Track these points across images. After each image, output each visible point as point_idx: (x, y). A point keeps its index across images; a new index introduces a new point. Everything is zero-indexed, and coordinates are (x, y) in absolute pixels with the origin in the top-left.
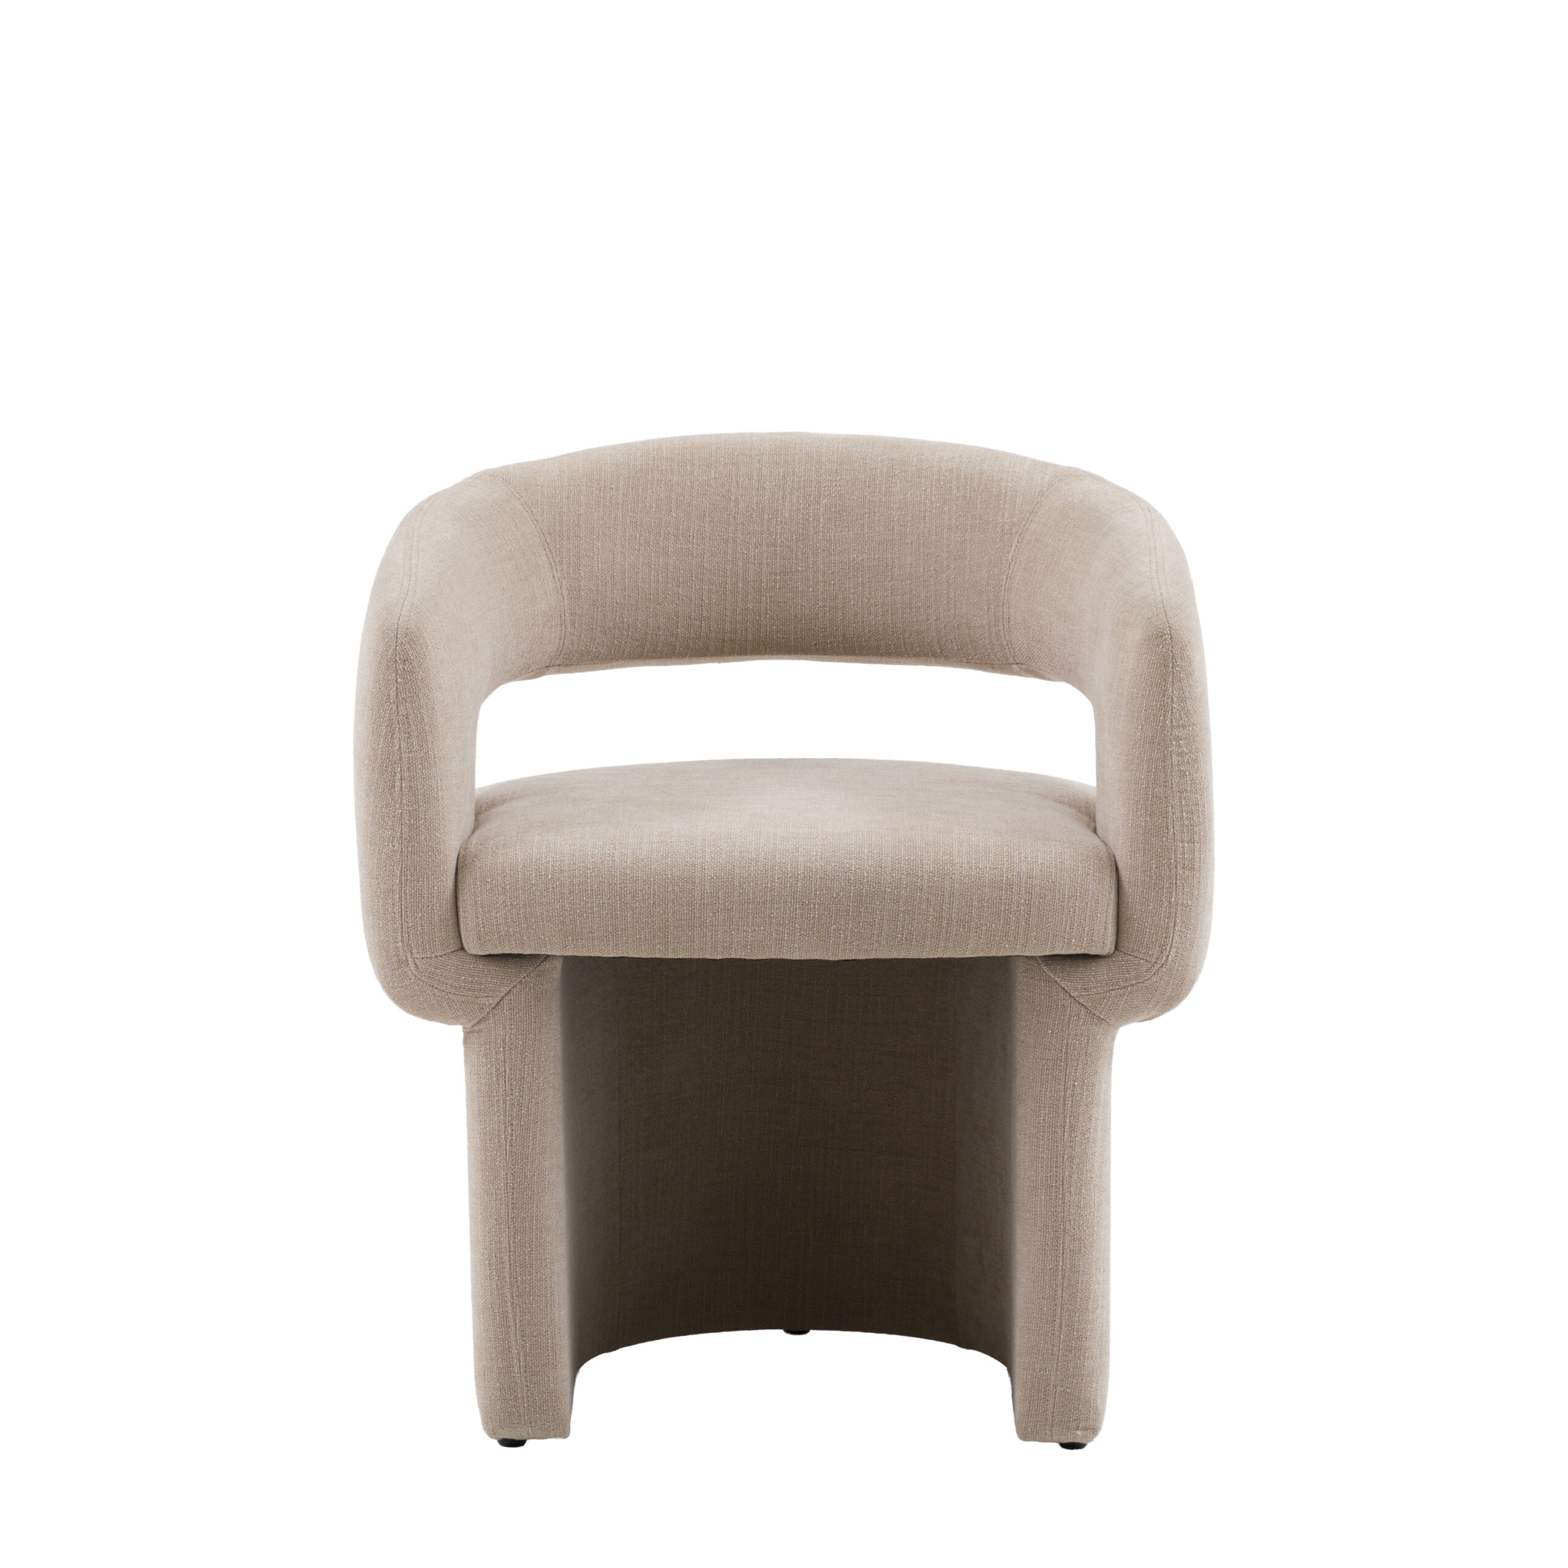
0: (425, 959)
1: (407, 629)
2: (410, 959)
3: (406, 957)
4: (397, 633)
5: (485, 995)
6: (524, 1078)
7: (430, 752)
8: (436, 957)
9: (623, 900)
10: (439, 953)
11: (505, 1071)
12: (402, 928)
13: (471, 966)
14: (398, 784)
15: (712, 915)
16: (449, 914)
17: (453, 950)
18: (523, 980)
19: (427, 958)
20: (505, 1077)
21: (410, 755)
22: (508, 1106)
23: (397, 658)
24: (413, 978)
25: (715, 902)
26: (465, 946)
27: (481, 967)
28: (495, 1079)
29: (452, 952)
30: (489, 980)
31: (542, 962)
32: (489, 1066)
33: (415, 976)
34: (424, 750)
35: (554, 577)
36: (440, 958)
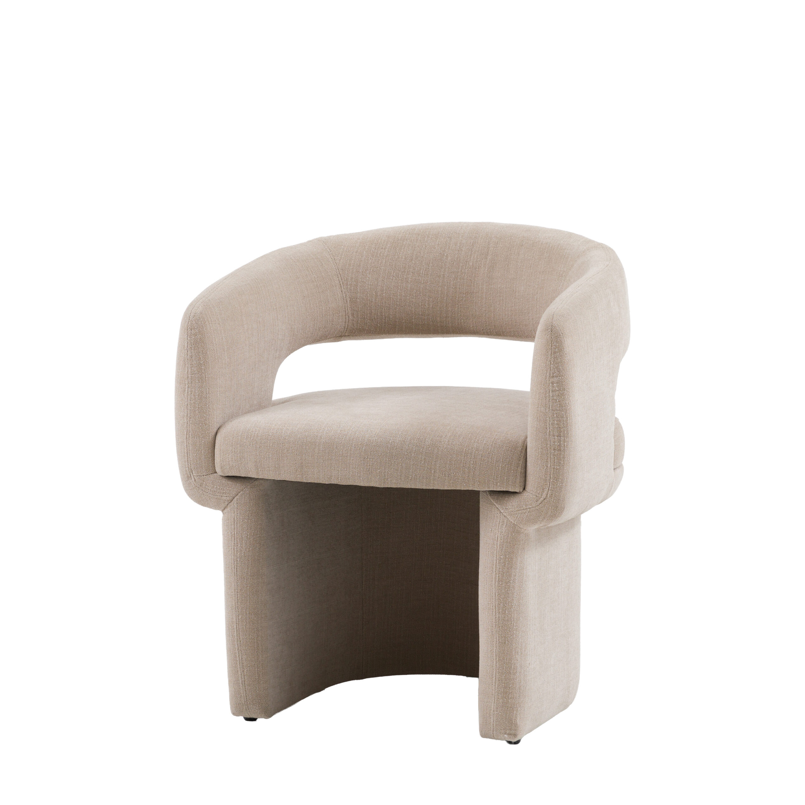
0: (198, 476)
1: (195, 313)
2: (192, 476)
3: (191, 475)
4: (190, 315)
5: (226, 496)
6: (243, 538)
7: (203, 375)
8: (203, 475)
9: (283, 452)
10: (205, 474)
11: (235, 534)
12: (188, 461)
13: (220, 481)
14: (186, 390)
15: (323, 461)
16: (210, 455)
17: (211, 473)
18: (244, 489)
19: (199, 476)
20: (235, 537)
21: (193, 376)
22: (235, 551)
23: (189, 328)
24: (194, 485)
25: (324, 455)
26: (217, 471)
27: (224, 482)
28: (230, 537)
29: (211, 474)
30: (228, 488)
31: (254, 481)
32: (228, 531)
33: (195, 485)
34: (200, 374)
35: (342, 291)
36: (205, 476)
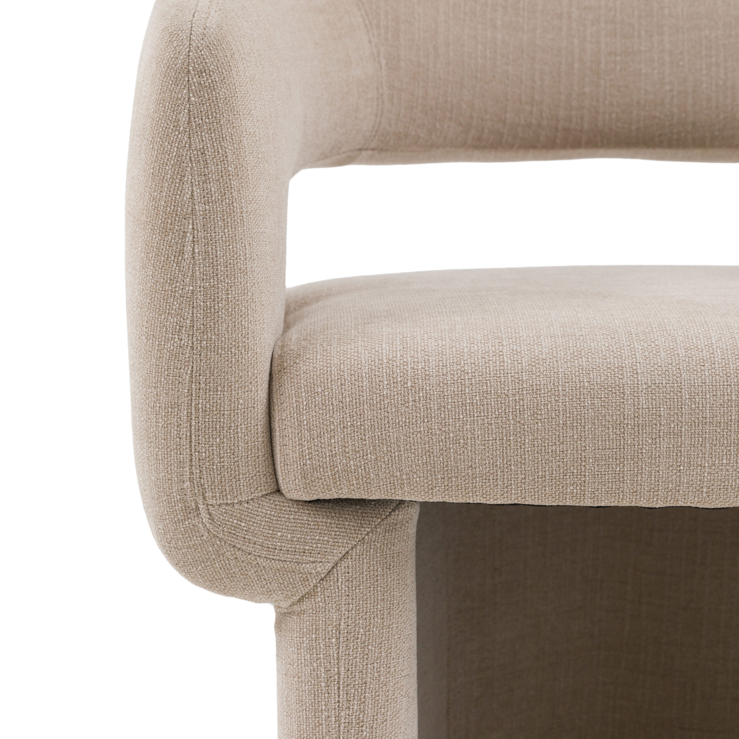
0: (224, 507)
1: (205, 29)
2: (201, 506)
3: (196, 503)
4: (191, 34)
5: (311, 559)
6: (365, 683)
7: (235, 204)
8: (240, 503)
9: (518, 420)
10: (244, 498)
11: (339, 674)
12: (191, 460)
13: (292, 517)
14: (188, 248)
15: (650, 441)
16: (260, 439)
17: (264, 493)
18: (366, 537)
19: (227, 504)
20: (338, 683)
21: (207, 207)
22: (342, 725)
23: (191, 68)
24: (206, 534)
25: (654, 422)
26: (283, 487)
27: (305, 518)
28: (323, 684)
29: (263, 496)
30: (317, 538)
31: (394, 510)
32: (315, 665)
33: (209, 531)
34: (228, 200)
36: (246, 505)
